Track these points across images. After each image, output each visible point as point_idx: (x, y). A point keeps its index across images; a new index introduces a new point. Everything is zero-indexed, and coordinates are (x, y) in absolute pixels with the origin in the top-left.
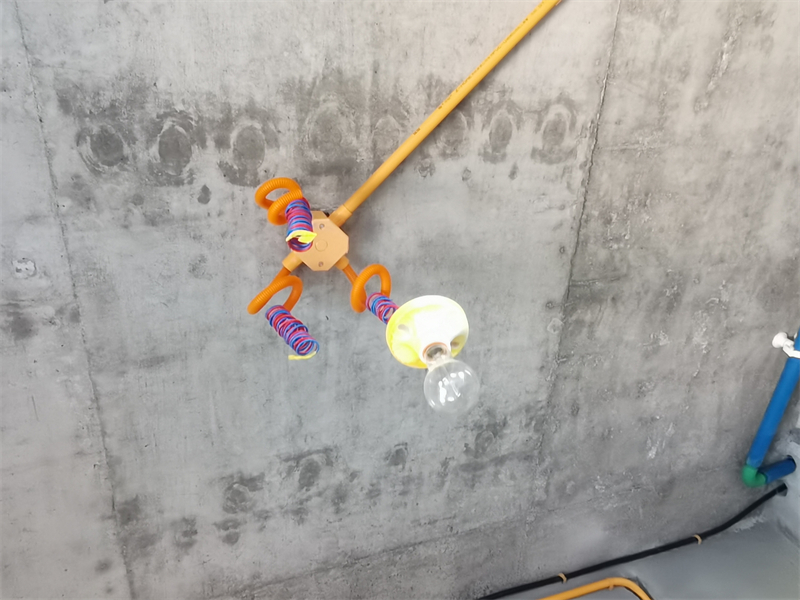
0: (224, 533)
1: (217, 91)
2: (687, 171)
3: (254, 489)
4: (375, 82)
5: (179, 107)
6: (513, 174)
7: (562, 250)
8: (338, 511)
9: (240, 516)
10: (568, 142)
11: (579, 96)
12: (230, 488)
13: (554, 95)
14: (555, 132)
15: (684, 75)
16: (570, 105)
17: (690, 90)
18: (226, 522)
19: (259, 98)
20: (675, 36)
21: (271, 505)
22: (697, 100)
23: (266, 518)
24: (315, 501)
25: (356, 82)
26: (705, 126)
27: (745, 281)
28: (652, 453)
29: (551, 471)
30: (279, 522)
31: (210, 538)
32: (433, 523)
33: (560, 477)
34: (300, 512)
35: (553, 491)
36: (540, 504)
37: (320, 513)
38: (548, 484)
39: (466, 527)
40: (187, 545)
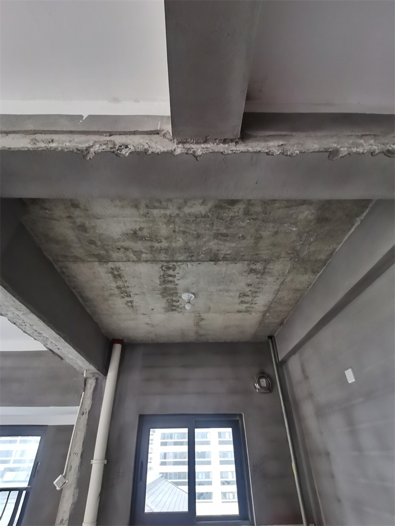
2: (179, 241)
6: (178, 273)
7: (199, 264)
8: (260, 292)
10: (171, 266)
11: (161, 265)
13: (160, 269)
14: (169, 268)
15: (152, 247)
16: (162, 267)
17: (156, 245)
20: (143, 250)
21: (250, 300)
22: (159, 243)
26: (165, 239)
27: (224, 213)
28: (295, 229)
29: (278, 257)
30: (255, 299)
31: (253, 305)
32: (278, 279)
33: (283, 254)
34: (255, 297)
35: (288, 256)
36: (292, 258)
37: (257, 294)
38: (284, 257)
39: (286, 273)
40: (253, 307)
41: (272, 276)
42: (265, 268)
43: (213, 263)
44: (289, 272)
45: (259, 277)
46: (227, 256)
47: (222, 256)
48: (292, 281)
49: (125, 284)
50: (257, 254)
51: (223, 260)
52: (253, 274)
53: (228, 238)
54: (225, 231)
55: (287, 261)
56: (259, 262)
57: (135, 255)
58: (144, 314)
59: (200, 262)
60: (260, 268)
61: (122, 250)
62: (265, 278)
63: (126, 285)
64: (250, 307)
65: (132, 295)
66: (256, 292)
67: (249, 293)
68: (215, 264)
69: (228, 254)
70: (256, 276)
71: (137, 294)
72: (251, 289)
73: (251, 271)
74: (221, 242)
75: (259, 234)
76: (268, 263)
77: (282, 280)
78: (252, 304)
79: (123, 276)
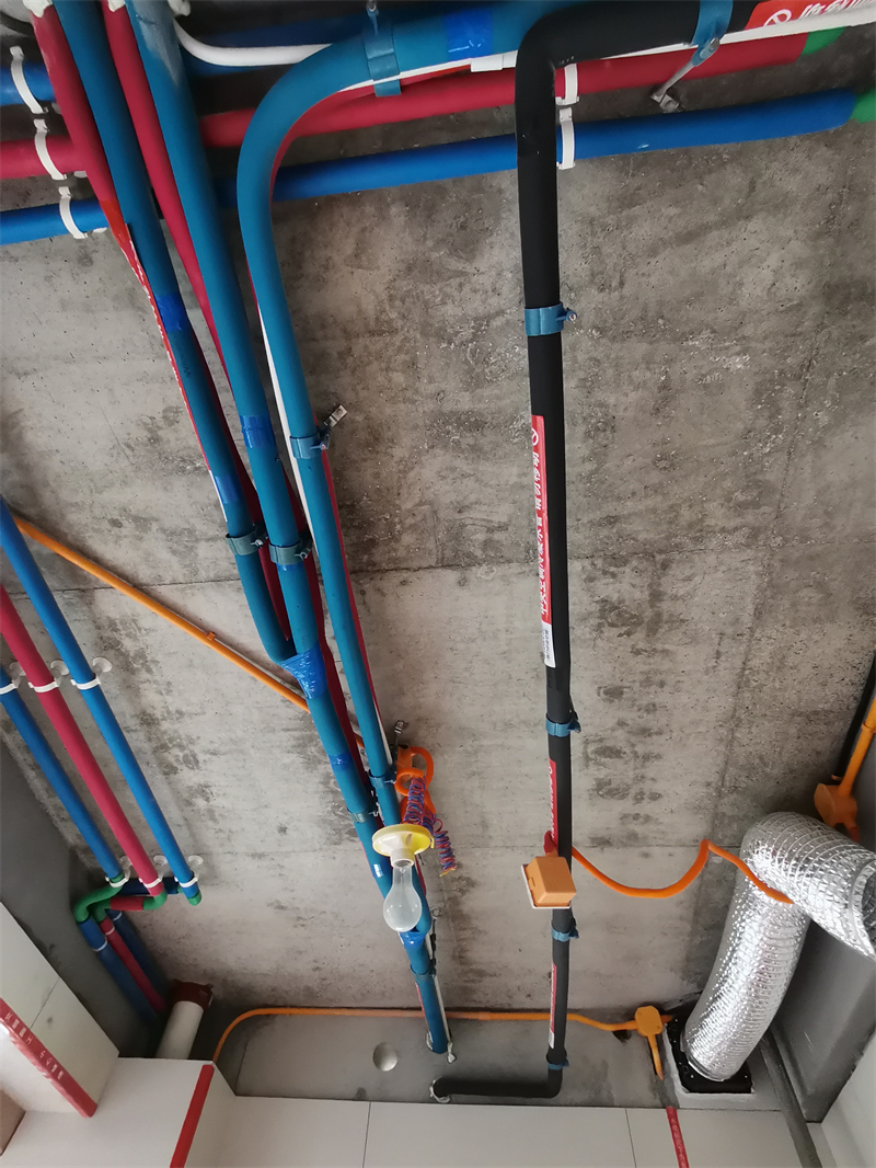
0: (646, 800)
1: (318, 795)
3: (610, 783)
4: (295, 730)
5: (330, 809)
8: (660, 733)
9: (633, 792)
12: (602, 796)
18: (635, 798)
19: (317, 780)
21: (631, 774)
23: (643, 777)
24: (640, 749)
25: (298, 739)
27: (444, 303)
28: (738, 363)
29: (699, 530)
30: (651, 770)
31: (647, 808)
32: (718, 655)
33: (717, 515)
34: (646, 758)
35: (738, 521)
36: (755, 534)
37: (655, 744)
38: (723, 530)
39: (747, 619)
40: (647, 819)
41: (694, 640)
42: (656, 596)
43: (451, 576)
44: (758, 614)
45: (641, 645)
46: (497, 536)
47: (481, 537)
48: (779, 664)
49: (169, 699)
50: (612, 520)
51: (489, 561)
52: (616, 631)
53: (487, 439)
54: (465, 402)
55: (738, 546)
56: (626, 562)
57: (174, 552)
58: (260, 856)
59: (405, 575)
60: (637, 594)
61: (129, 527)
62: (665, 652)
63: (174, 703)
64: (636, 817)
65: (201, 757)
66: (645, 732)
67: (620, 739)
68: (462, 583)
69: (502, 527)
70: (628, 642)
71: (214, 753)
72: (622, 714)
73: (603, 614)
74: (462, 465)
75: (601, 405)
76: (665, 566)
77: (738, 663)
78: (639, 798)
79: (156, 662)
